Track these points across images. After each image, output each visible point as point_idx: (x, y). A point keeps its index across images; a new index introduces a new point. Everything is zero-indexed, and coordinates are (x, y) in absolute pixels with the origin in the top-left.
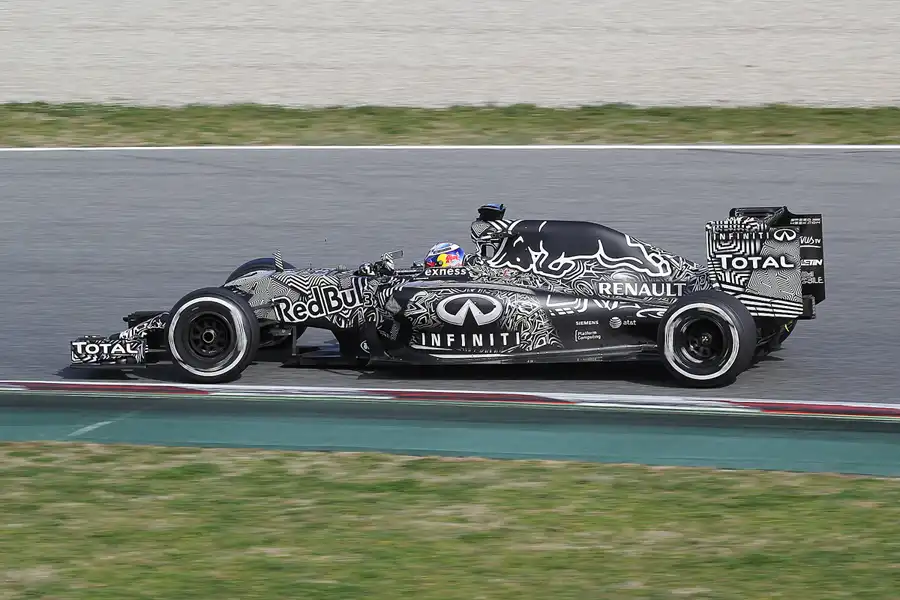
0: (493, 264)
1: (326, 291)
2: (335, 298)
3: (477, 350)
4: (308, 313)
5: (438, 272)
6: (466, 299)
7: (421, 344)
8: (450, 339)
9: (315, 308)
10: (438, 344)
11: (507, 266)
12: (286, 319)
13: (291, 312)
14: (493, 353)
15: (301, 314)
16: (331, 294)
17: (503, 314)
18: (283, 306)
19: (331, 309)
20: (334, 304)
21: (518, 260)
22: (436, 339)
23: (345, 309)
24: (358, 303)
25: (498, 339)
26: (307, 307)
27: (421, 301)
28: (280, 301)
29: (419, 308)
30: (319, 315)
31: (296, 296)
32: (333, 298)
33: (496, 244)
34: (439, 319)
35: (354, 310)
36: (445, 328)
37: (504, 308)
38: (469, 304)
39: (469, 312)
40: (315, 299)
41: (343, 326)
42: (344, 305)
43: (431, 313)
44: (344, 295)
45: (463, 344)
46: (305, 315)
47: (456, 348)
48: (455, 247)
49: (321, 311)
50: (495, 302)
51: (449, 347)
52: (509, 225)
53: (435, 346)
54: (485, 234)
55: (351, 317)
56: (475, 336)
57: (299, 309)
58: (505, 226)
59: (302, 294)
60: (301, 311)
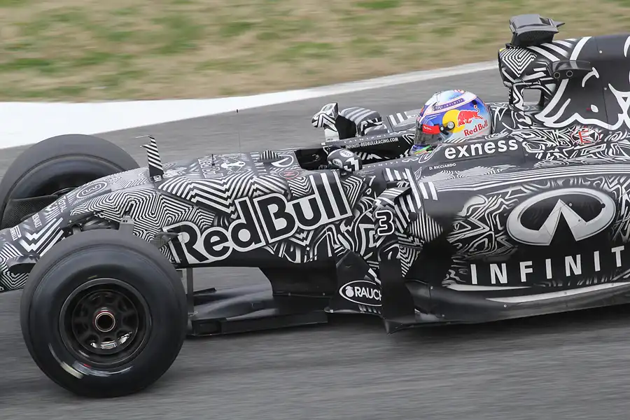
0: (549, 122)
1: (264, 204)
2: (281, 213)
3: (573, 282)
4: (231, 244)
5: (468, 150)
6: (555, 199)
7: (469, 282)
8: (525, 269)
9: (244, 235)
10: (504, 279)
11: (576, 122)
12: (191, 259)
13: (199, 246)
14: (599, 283)
15: (218, 248)
16: (273, 208)
17: (618, 217)
18: (184, 238)
19: (274, 233)
20: (280, 224)
21: (595, 109)
22: (499, 273)
23: (300, 231)
24: (324, 219)
25: (608, 259)
26: (228, 234)
27: (478, 214)
28: (178, 230)
29: (474, 227)
30: (253, 246)
31: (209, 218)
32: (277, 215)
33: (551, 87)
34: (510, 240)
35: (317, 231)
36: (517, 252)
37: (618, 206)
38: (561, 207)
39: (562, 222)
40: (243, 220)
41: (298, 260)
42: (297, 224)
43: (497, 231)
44: (297, 208)
45: (549, 276)
46: (226, 249)
47: (536, 283)
48: (469, 97)
49: (255, 238)
50: (604, 199)
51: (524, 284)
52: (570, 51)
53: (498, 283)
54: (529, 71)
55: (312, 244)
56: (569, 260)
57: (215, 239)
58: (563, 52)
59: (219, 214)
60: (217, 243)
